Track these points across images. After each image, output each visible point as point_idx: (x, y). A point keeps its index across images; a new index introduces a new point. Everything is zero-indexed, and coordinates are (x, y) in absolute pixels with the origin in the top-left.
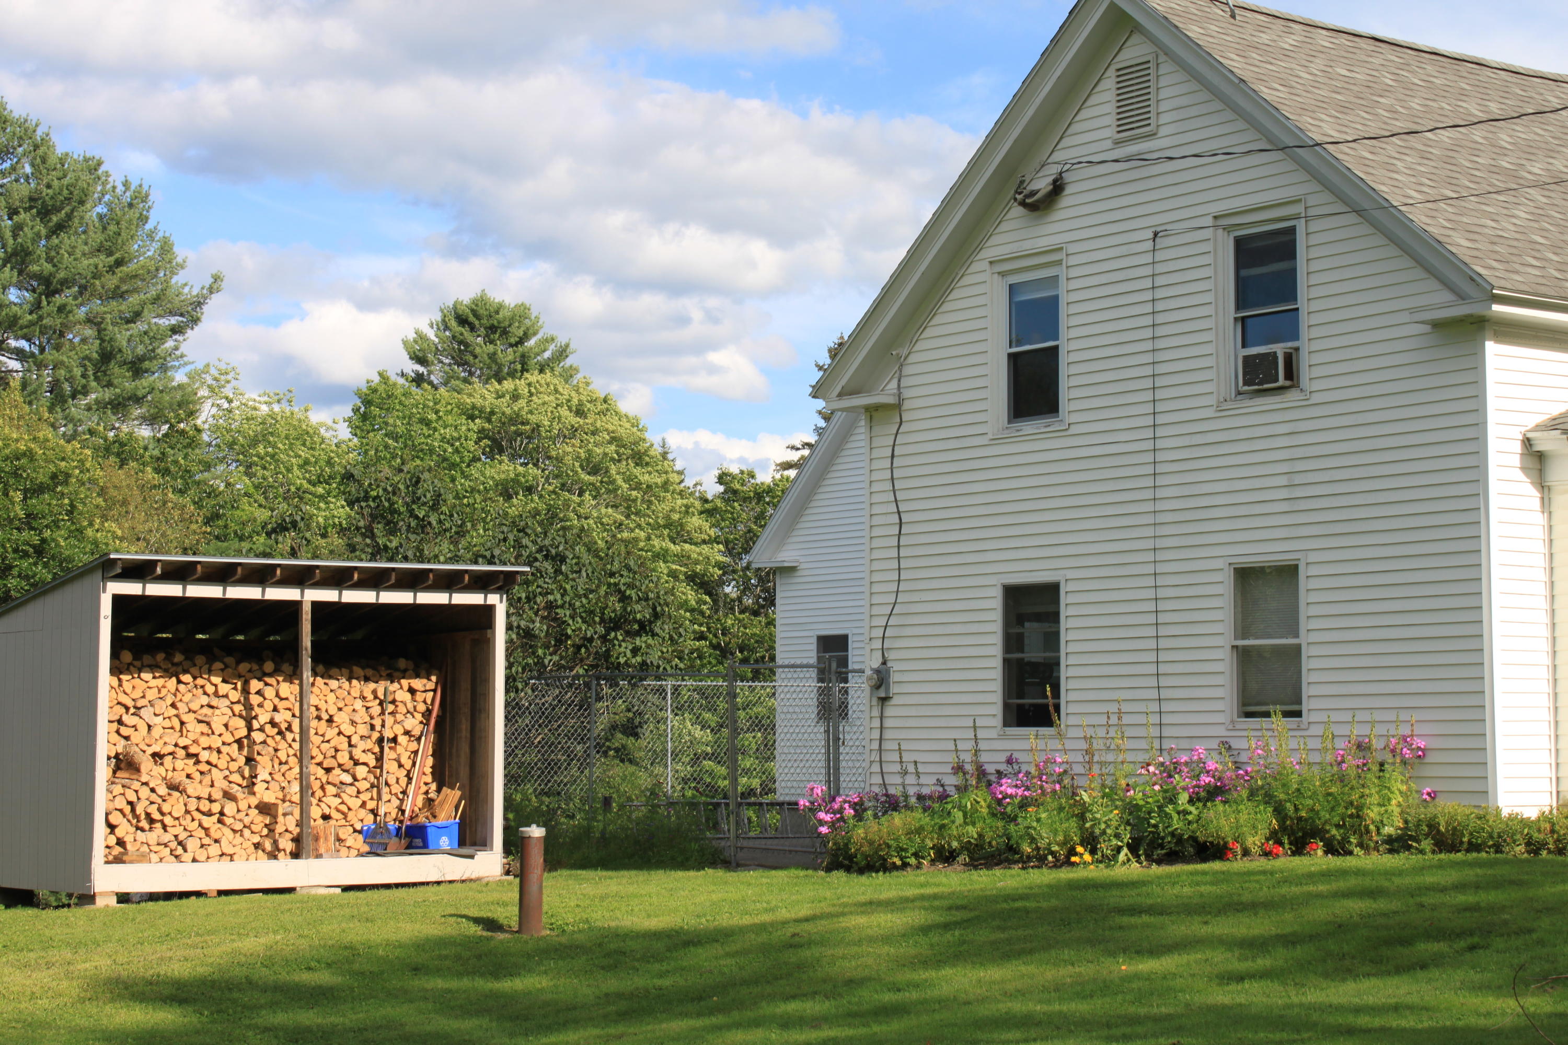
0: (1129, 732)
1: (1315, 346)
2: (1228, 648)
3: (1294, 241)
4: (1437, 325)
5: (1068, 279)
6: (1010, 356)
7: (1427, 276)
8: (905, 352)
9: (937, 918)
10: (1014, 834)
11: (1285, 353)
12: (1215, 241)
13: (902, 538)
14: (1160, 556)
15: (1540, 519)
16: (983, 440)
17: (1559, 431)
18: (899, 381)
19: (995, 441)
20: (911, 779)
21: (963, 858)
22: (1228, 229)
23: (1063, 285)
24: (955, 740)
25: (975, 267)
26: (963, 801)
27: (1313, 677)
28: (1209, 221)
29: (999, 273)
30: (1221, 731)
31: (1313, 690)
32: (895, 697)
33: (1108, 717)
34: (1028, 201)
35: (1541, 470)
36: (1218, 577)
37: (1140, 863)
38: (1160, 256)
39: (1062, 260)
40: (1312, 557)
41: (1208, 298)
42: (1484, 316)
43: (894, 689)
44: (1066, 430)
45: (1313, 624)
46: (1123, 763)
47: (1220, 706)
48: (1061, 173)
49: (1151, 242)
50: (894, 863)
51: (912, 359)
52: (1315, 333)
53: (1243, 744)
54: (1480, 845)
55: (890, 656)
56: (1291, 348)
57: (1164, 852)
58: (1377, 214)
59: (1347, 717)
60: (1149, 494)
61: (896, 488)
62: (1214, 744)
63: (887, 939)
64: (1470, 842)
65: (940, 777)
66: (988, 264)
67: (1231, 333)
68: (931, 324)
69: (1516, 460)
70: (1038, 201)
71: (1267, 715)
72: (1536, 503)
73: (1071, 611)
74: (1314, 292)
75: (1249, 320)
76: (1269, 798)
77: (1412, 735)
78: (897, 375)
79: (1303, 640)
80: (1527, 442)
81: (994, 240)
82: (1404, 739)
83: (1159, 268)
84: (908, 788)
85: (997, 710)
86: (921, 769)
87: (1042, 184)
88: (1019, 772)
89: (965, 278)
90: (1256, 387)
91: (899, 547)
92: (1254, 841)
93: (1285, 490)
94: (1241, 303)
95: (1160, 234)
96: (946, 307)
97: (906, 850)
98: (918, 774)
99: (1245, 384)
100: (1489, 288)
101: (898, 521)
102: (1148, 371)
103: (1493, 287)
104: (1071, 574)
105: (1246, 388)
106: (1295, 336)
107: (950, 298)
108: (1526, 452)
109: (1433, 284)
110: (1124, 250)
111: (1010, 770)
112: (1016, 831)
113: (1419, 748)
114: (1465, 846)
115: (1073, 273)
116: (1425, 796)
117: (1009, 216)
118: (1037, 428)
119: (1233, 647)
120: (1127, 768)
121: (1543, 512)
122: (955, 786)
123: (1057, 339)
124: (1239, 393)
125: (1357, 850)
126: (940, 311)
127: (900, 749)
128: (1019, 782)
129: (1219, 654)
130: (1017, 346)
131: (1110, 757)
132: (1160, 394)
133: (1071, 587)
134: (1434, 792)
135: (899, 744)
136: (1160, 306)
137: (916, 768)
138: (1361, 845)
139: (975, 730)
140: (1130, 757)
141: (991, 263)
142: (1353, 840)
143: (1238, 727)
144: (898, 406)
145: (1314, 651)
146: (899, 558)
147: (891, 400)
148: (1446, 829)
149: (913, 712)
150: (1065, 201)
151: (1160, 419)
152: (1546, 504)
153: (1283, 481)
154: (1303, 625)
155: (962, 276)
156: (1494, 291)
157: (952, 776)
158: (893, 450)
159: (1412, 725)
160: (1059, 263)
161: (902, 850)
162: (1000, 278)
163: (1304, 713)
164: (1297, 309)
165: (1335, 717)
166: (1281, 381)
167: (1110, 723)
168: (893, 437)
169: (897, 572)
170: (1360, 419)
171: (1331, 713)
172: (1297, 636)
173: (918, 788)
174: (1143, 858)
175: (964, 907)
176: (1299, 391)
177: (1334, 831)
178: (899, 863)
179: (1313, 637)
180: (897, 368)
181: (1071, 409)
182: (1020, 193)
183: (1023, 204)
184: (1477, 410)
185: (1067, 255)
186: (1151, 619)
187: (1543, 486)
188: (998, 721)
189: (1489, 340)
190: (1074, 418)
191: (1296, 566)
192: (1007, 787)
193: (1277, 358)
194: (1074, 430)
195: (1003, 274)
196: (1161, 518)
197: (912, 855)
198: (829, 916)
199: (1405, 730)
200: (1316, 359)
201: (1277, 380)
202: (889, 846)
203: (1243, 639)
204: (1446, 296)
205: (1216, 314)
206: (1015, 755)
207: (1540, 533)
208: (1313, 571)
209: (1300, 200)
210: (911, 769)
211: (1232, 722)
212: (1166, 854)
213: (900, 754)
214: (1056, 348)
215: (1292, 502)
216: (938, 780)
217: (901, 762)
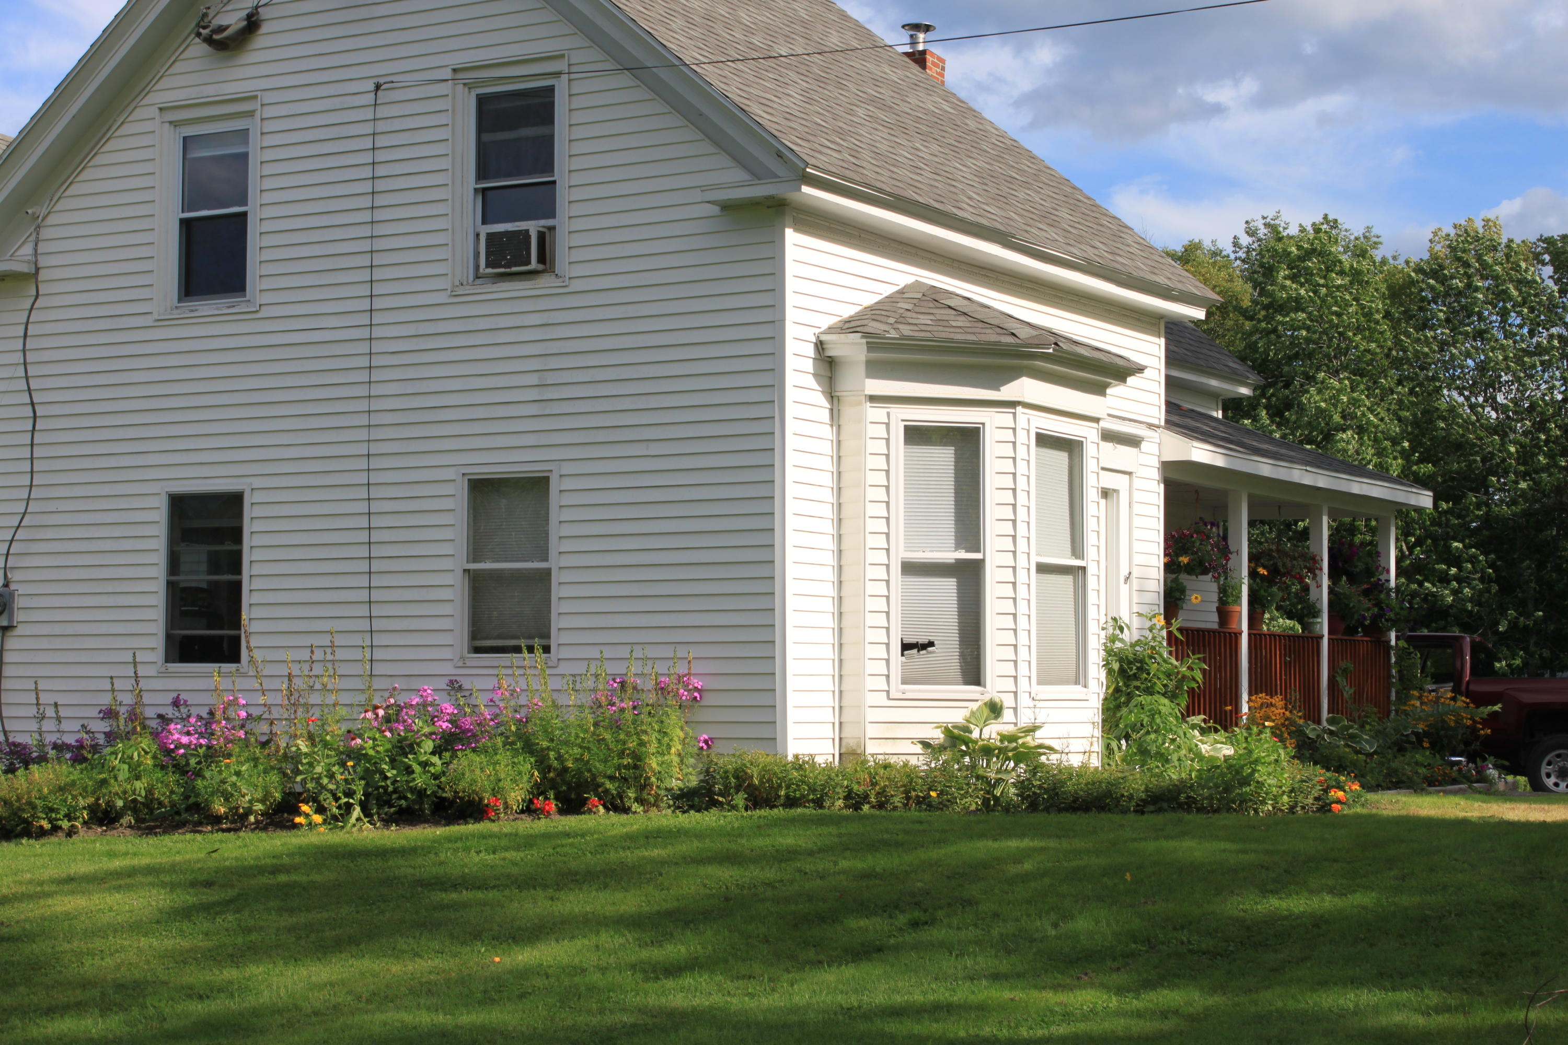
0: (343, 669)
1: (577, 225)
2: (459, 573)
3: (552, 104)
4: (728, 207)
5: (262, 134)
6: (182, 221)
7: (716, 151)
8: (44, 211)
9: (190, 898)
10: (203, 791)
11: (539, 232)
12: (454, 98)
13: (36, 435)
14: (375, 463)
15: (827, 432)
16: (148, 321)
17: (859, 335)
18: (36, 245)
19: (161, 322)
20: (48, 725)
21: (128, 819)
22: (469, 86)
23: (255, 140)
24: (111, 678)
25: (138, 114)
26: (129, 752)
27: (565, 607)
28: (447, 74)
29: (170, 122)
30: (448, 669)
31: (565, 622)
32: (20, 626)
33: (312, 652)
34: (216, 37)
35: (831, 378)
36: (448, 489)
37: (374, 824)
38: (382, 112)
39: (254, 111)
40: (567, 469)
41: (443, 164)
42: (785, 200)
43: (19, 616)
44: (256, 312)
45: (566, 546)
46: (334, 705)
47: (446, 639)
48: (257, 7)
49: (372, 95)
50: (41, 827)
51: (51, 220)
52: (576, 210)
53: (478, 684)
54: (799, 799)
55: (14, 576)
56: (544, 227)
57: (393, 810)
58: (664, 74)
59: (624, 652)
60: (362, 391)
61: (30, 374)
62: (442, 684)
63: (137, 927)
64: (787, 796)
65: (85, 722)
66: (157, 111)
67: (471, 207)
68: (78, 179)
69: (809, 365)
70: (227, 38)
71: (517, 650)
72: (824, 415)
73: (258, 526)
74: (576, 164)
75: (489, 193)
76: (529, 747)
77: (689, 674)
78: (33, 237)
79: (554, 563)
80: (820, 346)
81: (164, 83)
82: (679, 678)
83: (381, 126)
84: (45, 735)
85: (159, 642)
86: (63, 713)
87: (233, 19)
88: (189, 716)
89: (125, 126)
90: (502, 270)
91: (32, 445)
92: (516, 796)
93: (536, 390)
94: (482, 172)
95: (382, 87)
96: (98, 160)
97: (56, 811)
98: (59, 719)
99: (488, 266)
100: (802, 166)
101: (31, 414)
102: (365, 246)
103: (807, 164)
104: (257, 483)
105: (490, 270)
106: (552, 214)
107: (104, 149)
108: (818, 357)
109: (726, 161)
110: (337, 103)
111: (177, 714)
112: (205, 787)
113: (696, 689)
114: (782, 800)
115: (269, 127)
116: (701, 744)
117: (187, 54)
118: (218, 309)
119: (465, 570)
120: (342, 712)
121: (832, 426)
122: (105, 733)
123: (246, 205)
124: (477, 277)
125: (635, 807)
126: (91, 164)
127: (36, 688)
128: (191, 729)
129: (448, 579)
130: (189, 211)
131: (315, 699)
132: (378, 274)
133: (258, 497)
134: (711, 739)
135: (36, 683)
136: (381, 171)
137: (57, 712)
138: (640, 800)
139: (135, 667)
140: (345, 698)
141: (161, 109)
142: (632, 794)
143: (469, 664)
144: (33, 276)
145: (566, 577)
146: (32, 459)
147: (25, 268)
148: (761, 782)
149: (44, 644)
150: (260, 41)
151: (378, 304)
152: (835, 416)
153: (533, 379)
154: (554, 546)
155: (122, 123)
156: (808, 170)
157: (99, 721)
158: (26, 329)
159: (689, 662)
160: (251, 114)
161: (52, 810)
162: (172, 128)
163: (553, 649)
164: (554, 182)
165: (608, 653)
166: (534, 264)
167: (314, 658)
168: (27, 313)
169: (29, 475)
170: (631, 311)
171: (604, 648)
172: (546, 559)
173: (58, 735)
174: (376, 817)
175: (209, 884)
176: (553, 277)
177: (609, 785)
178: (46, 825)
179: (566, 561)
180: (32, 229)
181: (262, 288)
182: (204, 28)
183: (209, 40)
184: (774, 306)
185: (262, 105)
186: (363, 537)
187: (832, 396)
188: (159, 655)
189: (789, 227)
190: (266, 298)
191: (547, 479)
192: (177, 735)
193: (530, 237)
194: (265, 312)
195: (175, 124)
196: (376, 419)
197: (65, 816)
198: (31, 897)
199: (681, 669)
200: (576, 240)
201: (528, 262)
202: (34, 807)
203: (474, 562)
204: (740, 175)
205: (453, 183)
206: (183, 696)
207: (827, 448)
208: (567, 484)
209: (563, 56)
210: (50, 712)
211: (462, 658)
212: (395, 813)
213: (37, 694)
214: (244, 215)
215: (543, 404)
216: (83, 726)
217: (38, 704)
